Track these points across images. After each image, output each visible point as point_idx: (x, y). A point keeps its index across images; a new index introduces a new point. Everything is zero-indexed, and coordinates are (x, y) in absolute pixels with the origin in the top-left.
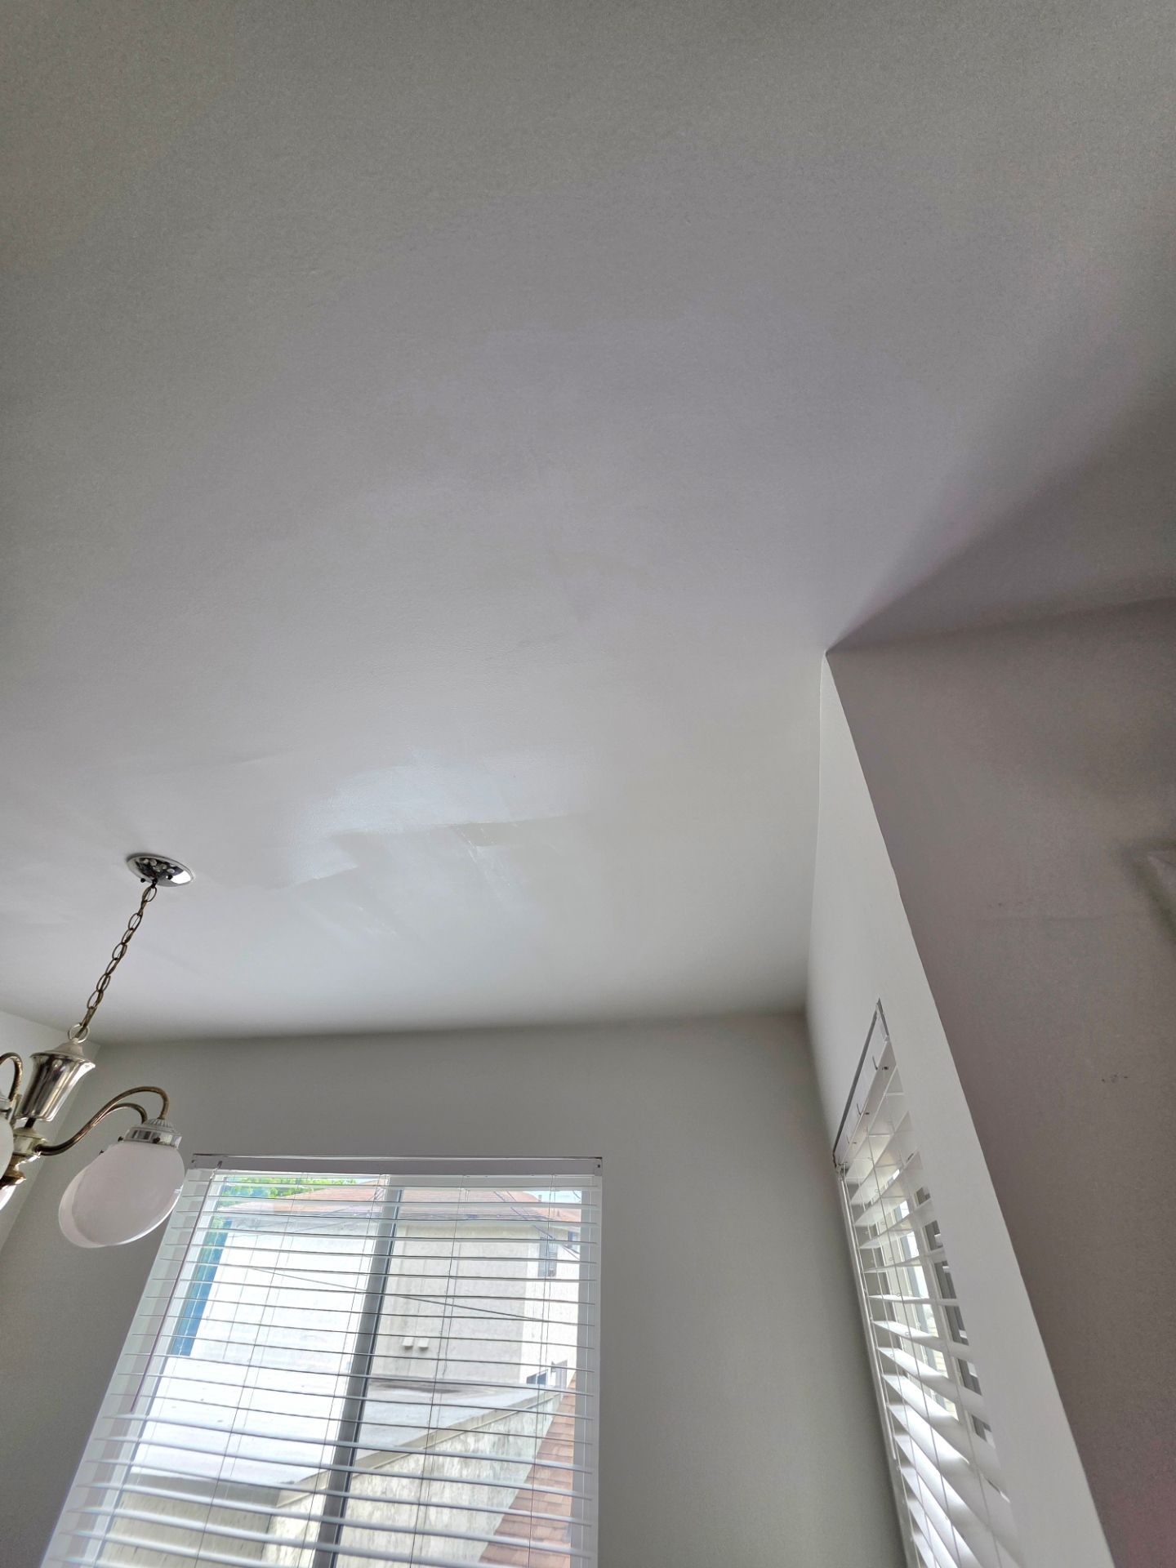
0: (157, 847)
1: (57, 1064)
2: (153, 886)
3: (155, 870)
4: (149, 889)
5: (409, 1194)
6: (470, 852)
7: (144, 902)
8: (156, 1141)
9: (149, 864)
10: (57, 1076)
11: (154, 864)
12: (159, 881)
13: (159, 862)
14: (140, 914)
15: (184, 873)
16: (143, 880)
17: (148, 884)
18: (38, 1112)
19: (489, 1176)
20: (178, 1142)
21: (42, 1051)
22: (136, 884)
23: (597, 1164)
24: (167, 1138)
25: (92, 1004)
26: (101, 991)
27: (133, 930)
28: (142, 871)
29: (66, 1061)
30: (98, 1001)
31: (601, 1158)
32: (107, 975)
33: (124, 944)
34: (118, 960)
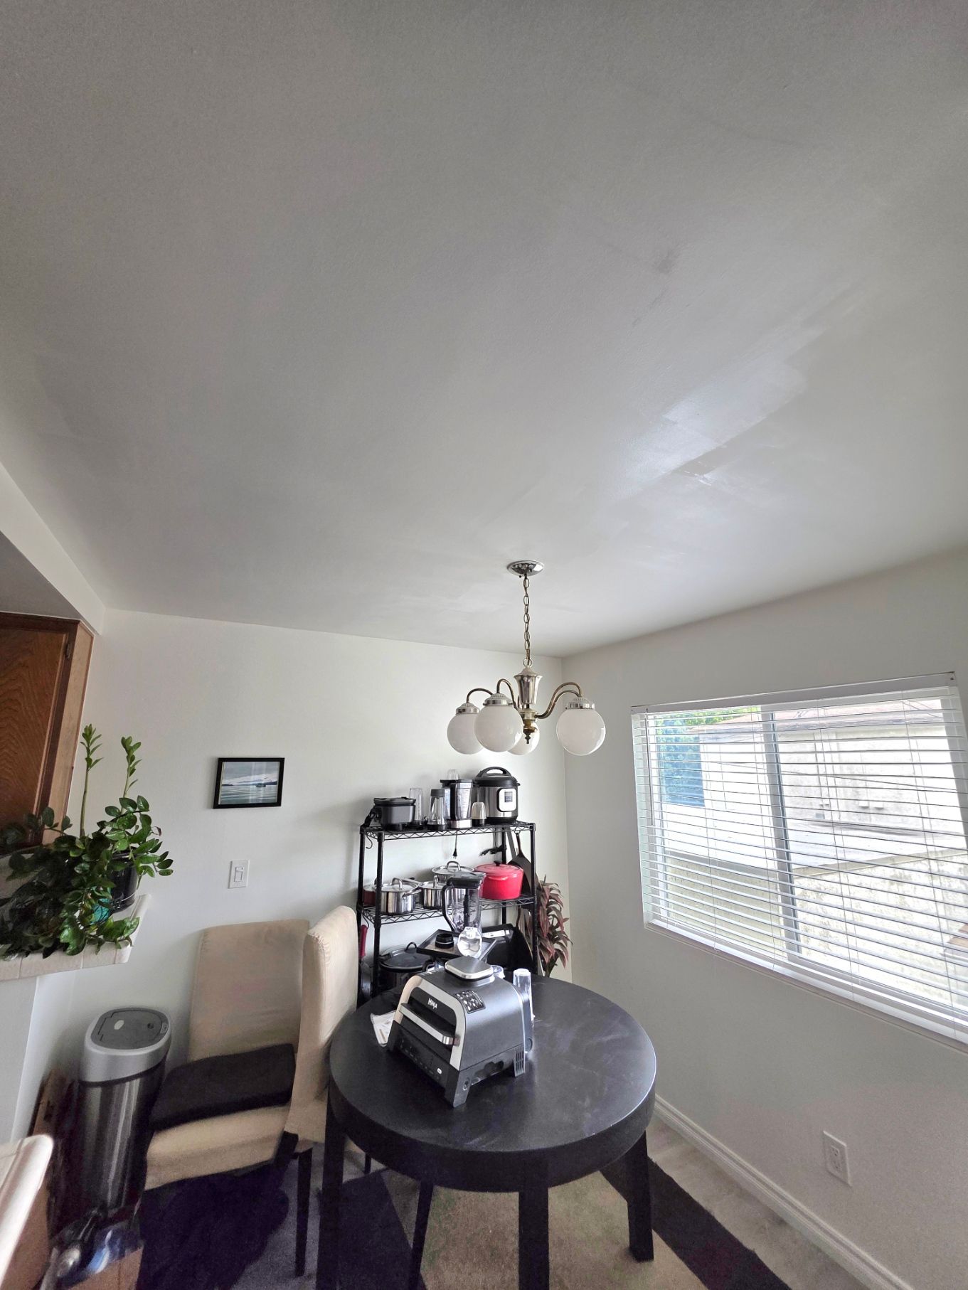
0: (517, 557)
1: (526, 679)
2: (526, 578)
3: (523, 569)
4: (525, 581)
5: (778, 715)
6: (701, 481)
7: (526, 588)
8: (581, 707)
9: (518, 567)
10: (528, 684)
11: (520, 566)
12: (528, 574)
13: (522, 564)
14: (527, 596)
15: (537, 565)
16: (520, 577)
17: (523, 578)
18: (528, 701)
19: (841, 698)
20: (593, 706)
21: (517, 674)
22: (517, 579)
23: (950, 678)
24: (587, 706)
25: (527, 648)
26: (528, 641)
27: (528, 605)
28: (518, 572)
29: (529, 677)
30: (529, 645)
31: (952, 672)
32: (527, 631)
33: (526, 614)
34: (528, 623)
